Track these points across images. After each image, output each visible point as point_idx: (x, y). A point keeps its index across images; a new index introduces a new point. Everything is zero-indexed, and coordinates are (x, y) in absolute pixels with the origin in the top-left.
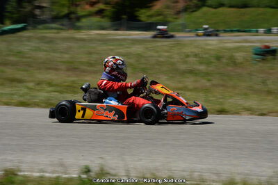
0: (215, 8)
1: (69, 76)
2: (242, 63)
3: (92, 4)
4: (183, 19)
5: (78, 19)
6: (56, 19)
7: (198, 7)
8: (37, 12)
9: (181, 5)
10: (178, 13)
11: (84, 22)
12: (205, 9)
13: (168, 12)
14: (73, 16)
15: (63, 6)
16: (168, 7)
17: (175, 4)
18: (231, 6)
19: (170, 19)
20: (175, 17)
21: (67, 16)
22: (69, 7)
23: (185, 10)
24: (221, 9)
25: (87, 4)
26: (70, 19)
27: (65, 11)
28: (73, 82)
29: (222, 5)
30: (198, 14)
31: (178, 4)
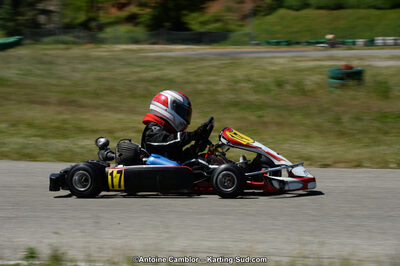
0: (297, 10)
1: (60, 113)
3: (121, 7)
4: (251, 27)
5: (101, 28)
6: (68, 28)
7: (271, 9)
8: (42, 19)
9: (248, 7)
10: (244, 17)
11: (109, 32)
12: (282, 12)
13: (229, 16)
14: (93, 24)
15: (79, 9)
16: (229, 10)
17: (240, 5)
18: (319, 8)
19: (233, 27)
20: (240, 23)
21: (85, 26)
22: (88, 11)
23: (255, 13)
24: (305, 12)
25: (113, 6)
26: (89, 29)
27: (82, 17)
28: (65, 121)
29: (306, 6)
30: (272, 18)
31: (244, 5)
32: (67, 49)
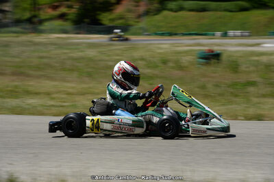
0: (176, 12)
2: (187, 67)
3: (55, 8)
4: (145, 22)
5: (41, 22)
6: (18, 22)
7: (158, 11)
9: (142, 9)
10: (139, 16)
11: (47, 25)
12: (165, 13)
13: (130, 15)
14: (35, 20)
15: (25, 9)
16: (130, 11)
17: (137, 8)
18: (191, 10)
19: (132, 23)
20: (137, 20)
21: (29, 21)
23: (147, 13)
24: (181, 13)
25: (49, 7)
26: (33, 23)
27: (27, 15)
29: (182, 9)
30: (158, 17)
31: (139, 8)
32: (17, 37)
